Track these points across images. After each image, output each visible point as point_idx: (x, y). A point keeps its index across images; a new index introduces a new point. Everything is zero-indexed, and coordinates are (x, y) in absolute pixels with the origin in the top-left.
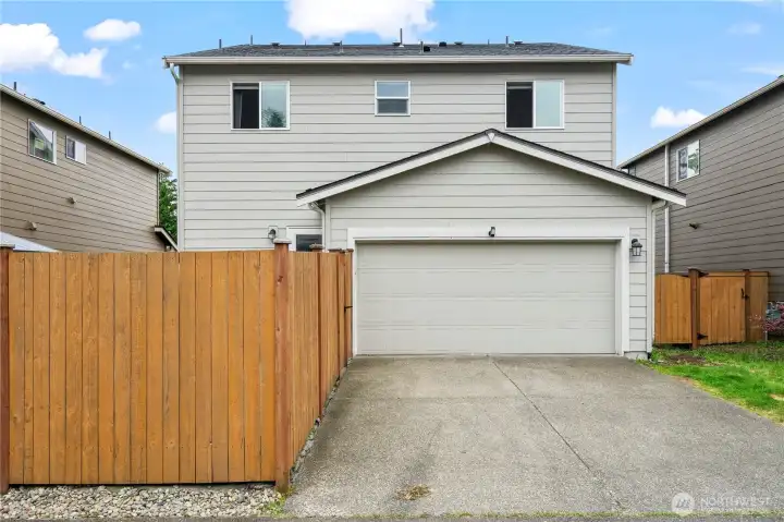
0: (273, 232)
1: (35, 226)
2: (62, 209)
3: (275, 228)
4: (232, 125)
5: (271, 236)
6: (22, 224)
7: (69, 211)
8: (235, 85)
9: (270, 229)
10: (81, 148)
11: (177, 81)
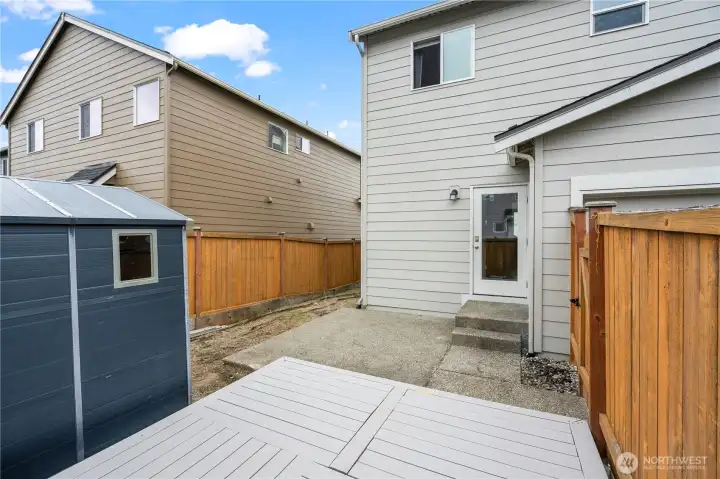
0: (455, 192)
1: (271, 199)
2: (292, 187)
3: (457, 189)
4: (412, 86)
5: (453, 197)
6: (263, 199)
7: (297, 188)
8: (415, 45)
9: (452, 189)
10: (306, 143)
11: (362, 54)
